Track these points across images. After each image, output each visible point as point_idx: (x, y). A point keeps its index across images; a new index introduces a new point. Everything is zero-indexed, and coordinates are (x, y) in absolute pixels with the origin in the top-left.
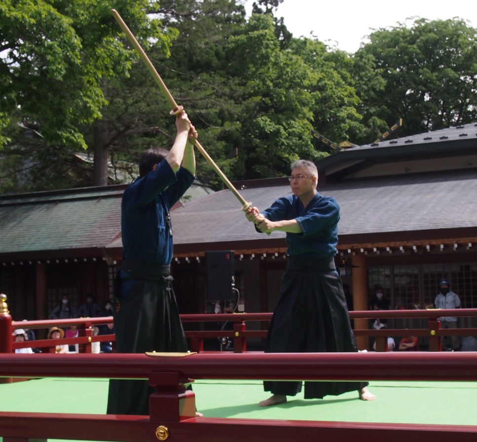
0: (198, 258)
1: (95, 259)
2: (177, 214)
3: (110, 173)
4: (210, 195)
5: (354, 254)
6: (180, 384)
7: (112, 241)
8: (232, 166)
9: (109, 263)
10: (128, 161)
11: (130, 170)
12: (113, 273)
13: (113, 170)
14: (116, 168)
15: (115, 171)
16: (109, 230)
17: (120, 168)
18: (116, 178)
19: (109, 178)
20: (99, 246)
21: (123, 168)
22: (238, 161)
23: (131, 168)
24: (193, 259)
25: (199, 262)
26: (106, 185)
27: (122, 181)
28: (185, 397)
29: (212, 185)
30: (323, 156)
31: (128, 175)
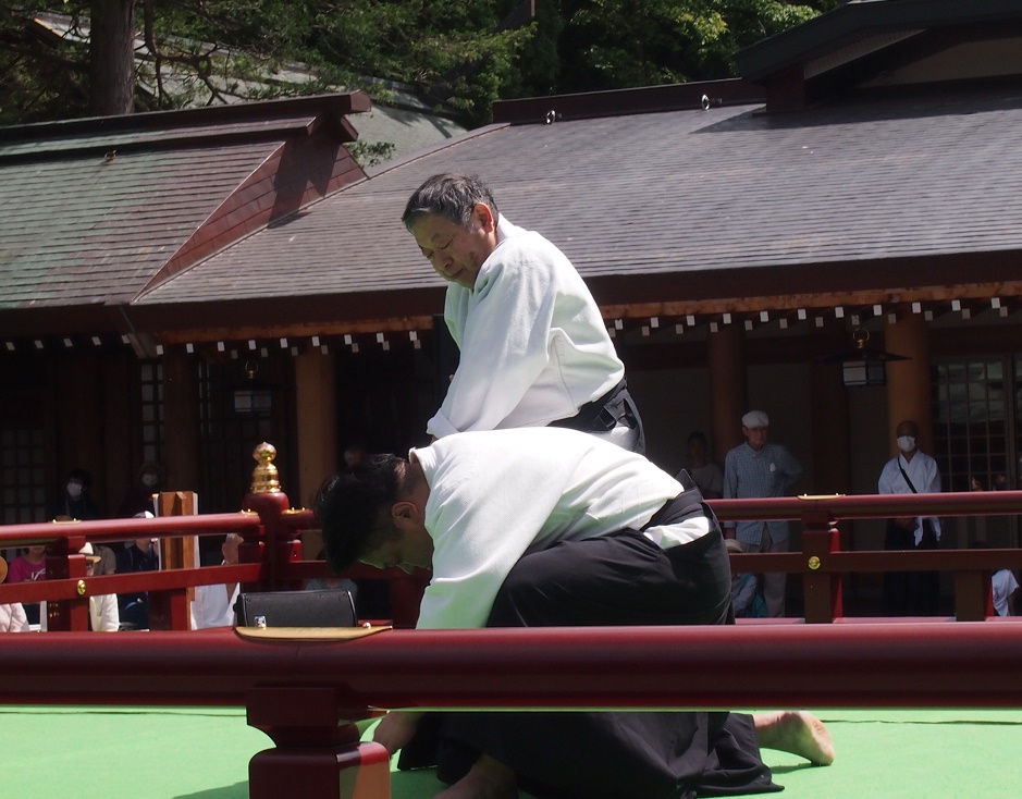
0: (413, 336)
1: (97, 341)
2: (351, 201)
3: (143, 74)
4: (450, 141)
5: (892, 318)
6: (341, 723)
7: (150, 285)
8: (519, 51)
9: (140, 354)
10: (196, 38)
11: (204, 65)
12: (155, 382)
13: (150, 67)
14: (159, 60)
15: (158, 69)
16: (141, 250)
17: (172, 60)
18: (161, 91)
19: (139, 90)
20: (109, 301)
21: (181, 59)
22: (538, 35)
23: (205, 58)
24: (398, 338)
25: (418, 346)
26: (128, 112)
27: (179, 101)
28: (357, 762)
29: (457, 109)
30: (797, 18)
31: (197, 82)
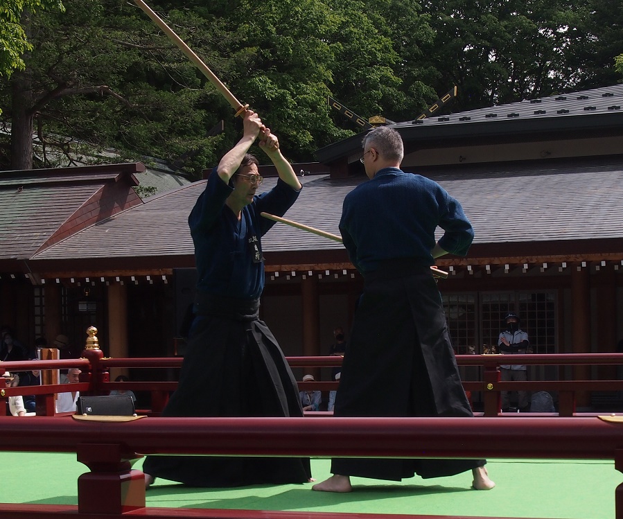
0: (164, 278)
1: (13, 276)
2: (134, 214)
3: (36, 151)
4: (183, 187)
6: (122, 460)
7: (39, 250)
8: (216, 146)
9: (34, 283)
10: (63, 135)
11: (66, 147)
12: (41, 296)
13: (40, 147)
14: (45, 144)
15: (44, 149)
16: (34, 234)
17: (51, 145)
18: (46, 159)
19: (34, 158)
20: (19, 258)
21: (55, 144)
22: (225, 139)
23: (67, 144)
24: (157, 279)
25: (166, 282)
26: (30, 169)
27: (54, 164)
28: (129, 479)
29: (187, 172)
30: (346, 135)
31: (63, 156)
